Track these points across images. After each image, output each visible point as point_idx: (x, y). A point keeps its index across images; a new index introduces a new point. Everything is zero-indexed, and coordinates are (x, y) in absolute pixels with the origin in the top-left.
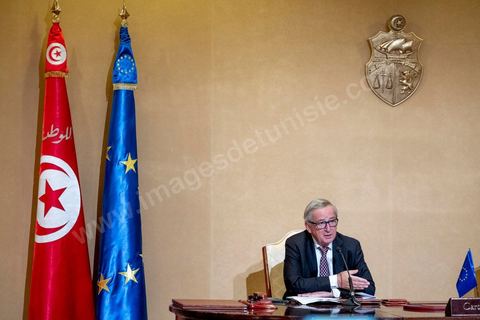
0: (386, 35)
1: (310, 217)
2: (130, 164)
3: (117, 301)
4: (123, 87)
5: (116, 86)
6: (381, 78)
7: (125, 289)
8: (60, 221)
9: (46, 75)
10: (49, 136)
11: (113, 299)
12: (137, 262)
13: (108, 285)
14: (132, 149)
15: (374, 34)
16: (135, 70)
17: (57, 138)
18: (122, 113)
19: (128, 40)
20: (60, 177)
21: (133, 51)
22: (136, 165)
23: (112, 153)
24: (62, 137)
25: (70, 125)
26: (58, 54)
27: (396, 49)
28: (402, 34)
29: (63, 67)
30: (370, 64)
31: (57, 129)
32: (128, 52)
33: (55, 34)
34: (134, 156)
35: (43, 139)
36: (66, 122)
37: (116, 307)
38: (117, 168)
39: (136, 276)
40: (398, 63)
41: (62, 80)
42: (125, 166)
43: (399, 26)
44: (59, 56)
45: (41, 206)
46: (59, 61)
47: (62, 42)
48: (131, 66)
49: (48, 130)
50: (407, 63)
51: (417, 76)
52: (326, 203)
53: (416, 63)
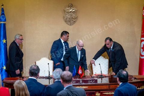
0: (68, 8)
2: (4, 41)
3: (2, 74)
4: (2, 23)
5: (0, 23)
6: (67, 19)
7: (4, 71)
15: (65, 8)
16: (6, 18)
18: (2, 29)
19: (4, 11)
21: (5, 13)
22: (6, 41)
27: (71, 12)
28: (72, 8)
32: (3, 14)
34: (6, 39)
38: (1, 42)
40: (71, 15)
43: (71, 6)
50: (74, 15)
51: (76, 18)
53: (76, 15)
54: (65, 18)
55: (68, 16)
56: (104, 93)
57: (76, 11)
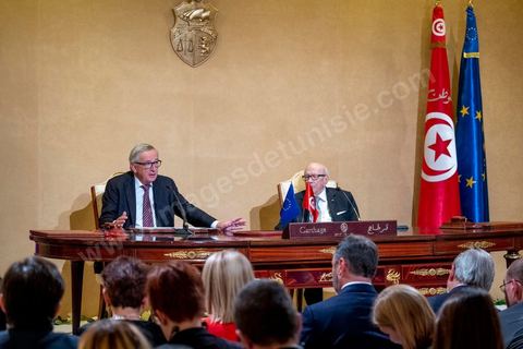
0: (188, 5)
1: (137, 159)
6: (184, 42)
15: (179, 4)
27: (196, 18)
28: (202, 4)
30: (175, 30)
40: (198, 30)
50: (206, 30)
51: (213, 41)
52: (150, 148)
53: (214, 31)
54: (176, 40)
55: (188, 33)
56: (414, 272)
57: (213, 14)
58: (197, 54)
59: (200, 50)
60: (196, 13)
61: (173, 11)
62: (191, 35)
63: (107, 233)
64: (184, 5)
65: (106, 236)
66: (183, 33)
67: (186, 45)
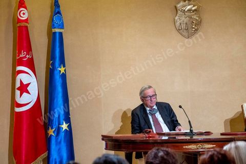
0: (184, 3)
2: (62, 70)
3: (59, 140)
4: (57, 30)
5: (54, 30)
8: (28, 100)
9: (18, 25)
10: (21, 56)
11: (57, 140)
12: (68, 120)
13: (54, 132)
14: (62, 62)
15: (179, 3)
16: (63, 22)
17: (25, 57)
18: (57, 44)
19: (59, 7)
20: (27, 77)
22: (65, 70)
23: (53, 64)
24: (28, 56)
25: (31, 50)
26: (24, 14)
27: (189, 10)
28: (192, 2)
29: (26, 21)
30: (177, 18)
31: (25, 53)
32: (59, 13)
33: (22, 4)
35: (17, 58)
36: (29, 49)
37: (58, 143)
38: (56, 72)
39: (68, 127)
41: (26, 27)
42: (60, 71)
44: (24, 15)
45: (18, 92)
46: (25, 17)
47: (25, 8)
48: (61, 20)
49: (20, 53)
50: (195, 17)
51: (199, 23)
53: (199, 17)
54: (178, 24)
55: (184, 19)
57: (199, 7)
58: (190, 31)
59: (192, 28)
60: (189, 7)
61: (176, 7)
62: (186, 20)
63: (147, 135)
64: (182, 3)
65: (147, 137)
66: (181, 19)
67: (183, 26)
